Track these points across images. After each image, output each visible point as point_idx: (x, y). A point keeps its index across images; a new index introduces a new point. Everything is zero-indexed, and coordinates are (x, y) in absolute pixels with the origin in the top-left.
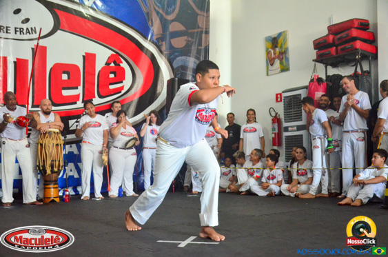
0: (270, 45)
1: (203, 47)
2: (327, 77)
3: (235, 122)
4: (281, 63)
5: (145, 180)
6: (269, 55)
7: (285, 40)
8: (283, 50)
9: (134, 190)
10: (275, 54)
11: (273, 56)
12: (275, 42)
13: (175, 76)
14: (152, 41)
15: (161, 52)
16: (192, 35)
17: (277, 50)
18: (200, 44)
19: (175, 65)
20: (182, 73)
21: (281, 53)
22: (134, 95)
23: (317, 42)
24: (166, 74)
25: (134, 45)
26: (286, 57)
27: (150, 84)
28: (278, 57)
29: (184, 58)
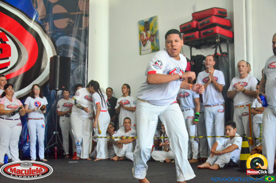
0: (143, 28)
1: (83, 28)
2: (192, 57)
3: (113, 95)
4: (153, 44)
5: (31, 149)
6: (142, 37)
7: (156, 24)
8: (154, 33)
9: (20, 158)
10: (147, 36)
11: (145, 38)
12: (147, 25)
13: (58, 54)
14: (37, 22)
15: (45, 32)
16: (73, 17)
17: (149, 32)
18: (81, 26)
19: (58, 43)
20: (64, 51)
21: (152, 36)
22: (20, 70)
23: (182, 27)
24: (49, 51)
25: (19, 25)
26: (156, 39)
27: (35, 61)
28: (150, 39)
29: (65, 37)
